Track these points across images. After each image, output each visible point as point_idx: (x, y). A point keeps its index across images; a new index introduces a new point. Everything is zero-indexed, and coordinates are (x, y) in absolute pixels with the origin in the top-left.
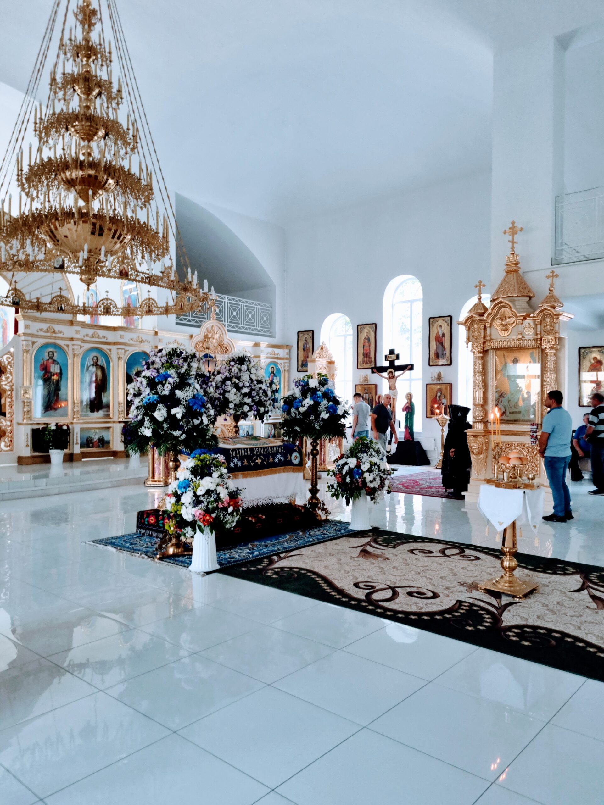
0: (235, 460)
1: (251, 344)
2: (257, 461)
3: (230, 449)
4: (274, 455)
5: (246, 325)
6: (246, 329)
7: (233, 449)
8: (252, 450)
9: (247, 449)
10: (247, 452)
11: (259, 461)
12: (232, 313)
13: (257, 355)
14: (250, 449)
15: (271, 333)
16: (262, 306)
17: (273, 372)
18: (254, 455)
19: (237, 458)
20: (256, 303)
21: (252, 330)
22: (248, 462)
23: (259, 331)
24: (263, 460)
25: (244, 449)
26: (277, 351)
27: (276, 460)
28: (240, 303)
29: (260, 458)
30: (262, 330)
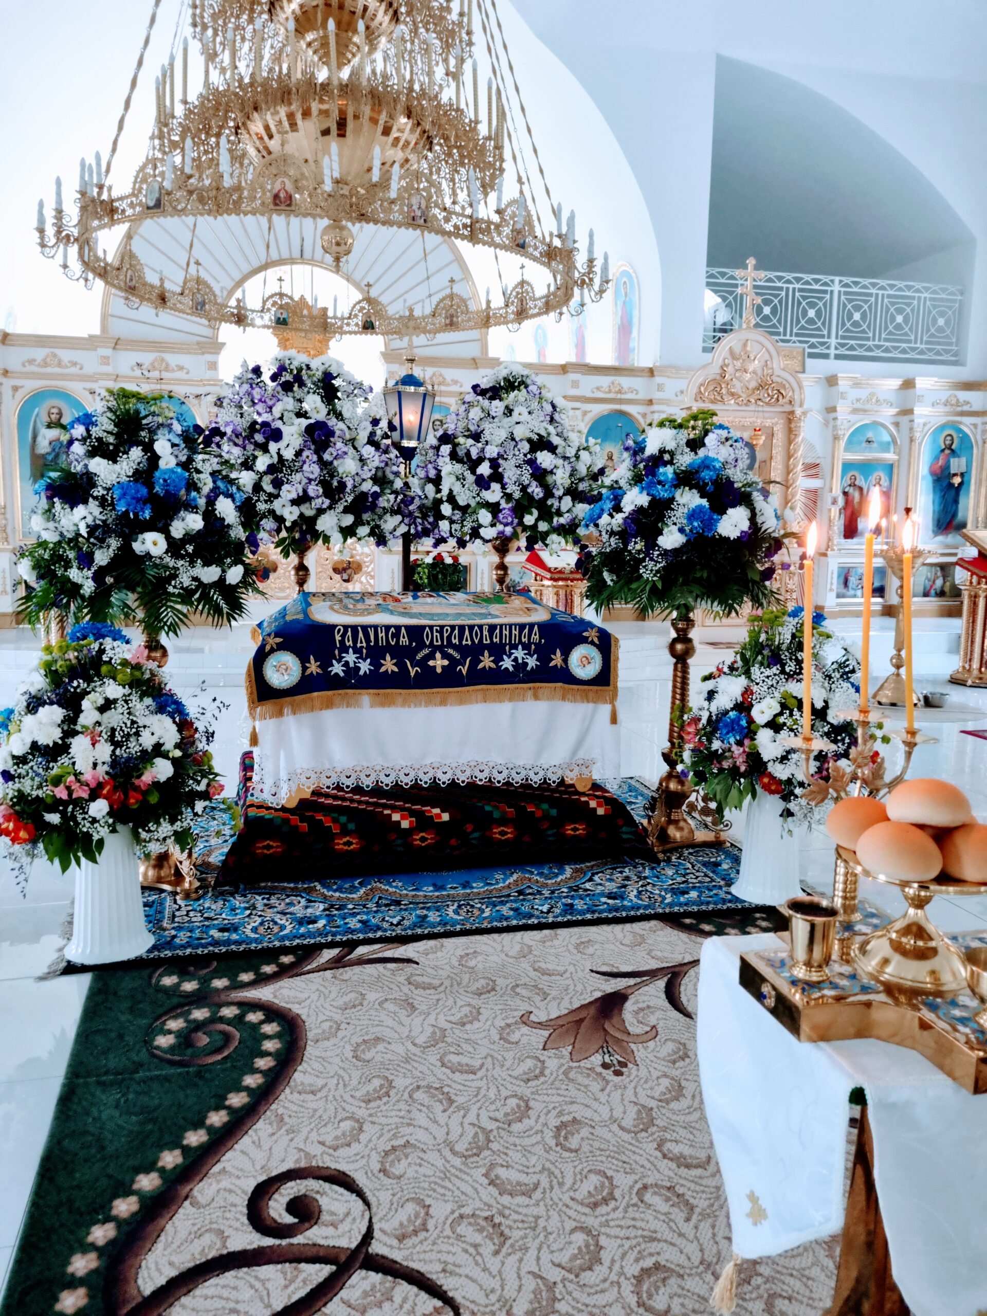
0: (351, 657)
1: (897, 383)
2: (431, 663)
3: (334, 626)
4: (498, 651)
5: (886, 340)
6: (887, 350)
7: (346, 627)
8: (415, 632)
9: (398, 628)
10: (397, 635)
11: (439, 663)
12: (850, 316)
13: (909, 407)
14: (408, 628)
15: (955, 355)
16: (934, 292)
17: (950, 447)
18: (422, 645)
19: (357, 651)
20: (918, 285)
21: (904, 351)
22: (400, 664)
23: (922, 352)
24: (454, 662)
25: (388, 628)
26: (963, 395)
27: (507, 664)
28: (874, 291)
29: (445, 656)
30: (930, 350)
